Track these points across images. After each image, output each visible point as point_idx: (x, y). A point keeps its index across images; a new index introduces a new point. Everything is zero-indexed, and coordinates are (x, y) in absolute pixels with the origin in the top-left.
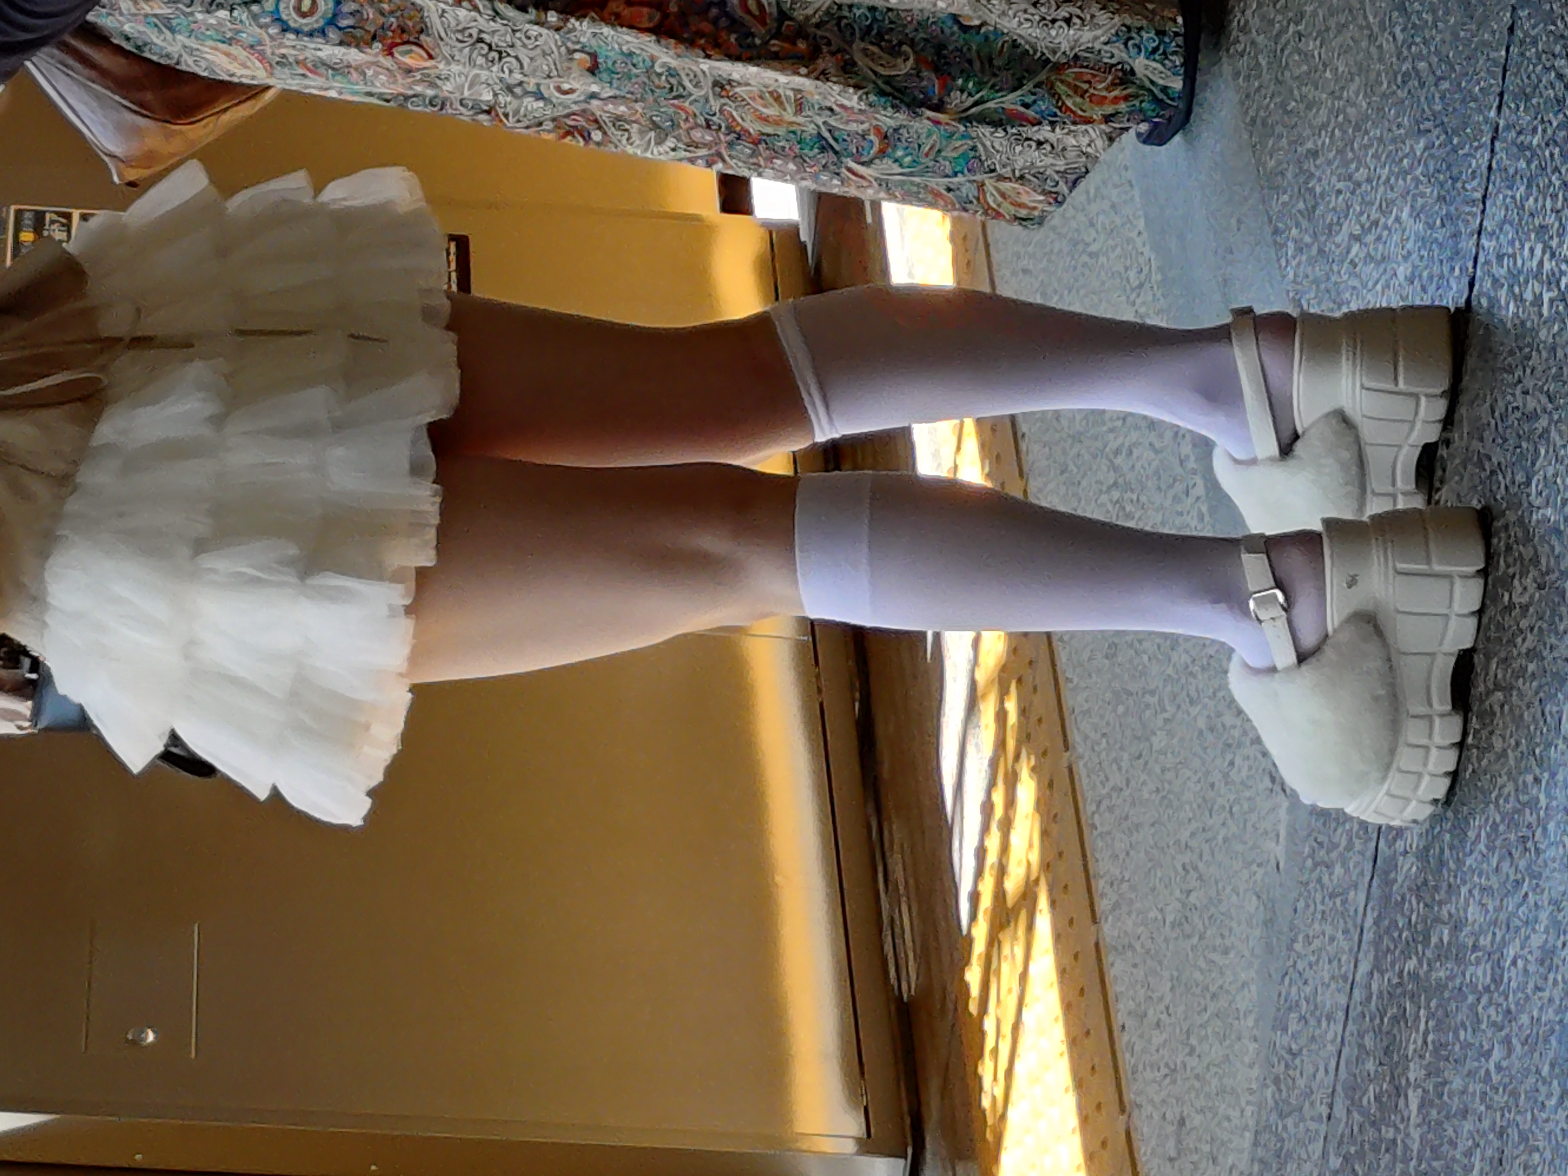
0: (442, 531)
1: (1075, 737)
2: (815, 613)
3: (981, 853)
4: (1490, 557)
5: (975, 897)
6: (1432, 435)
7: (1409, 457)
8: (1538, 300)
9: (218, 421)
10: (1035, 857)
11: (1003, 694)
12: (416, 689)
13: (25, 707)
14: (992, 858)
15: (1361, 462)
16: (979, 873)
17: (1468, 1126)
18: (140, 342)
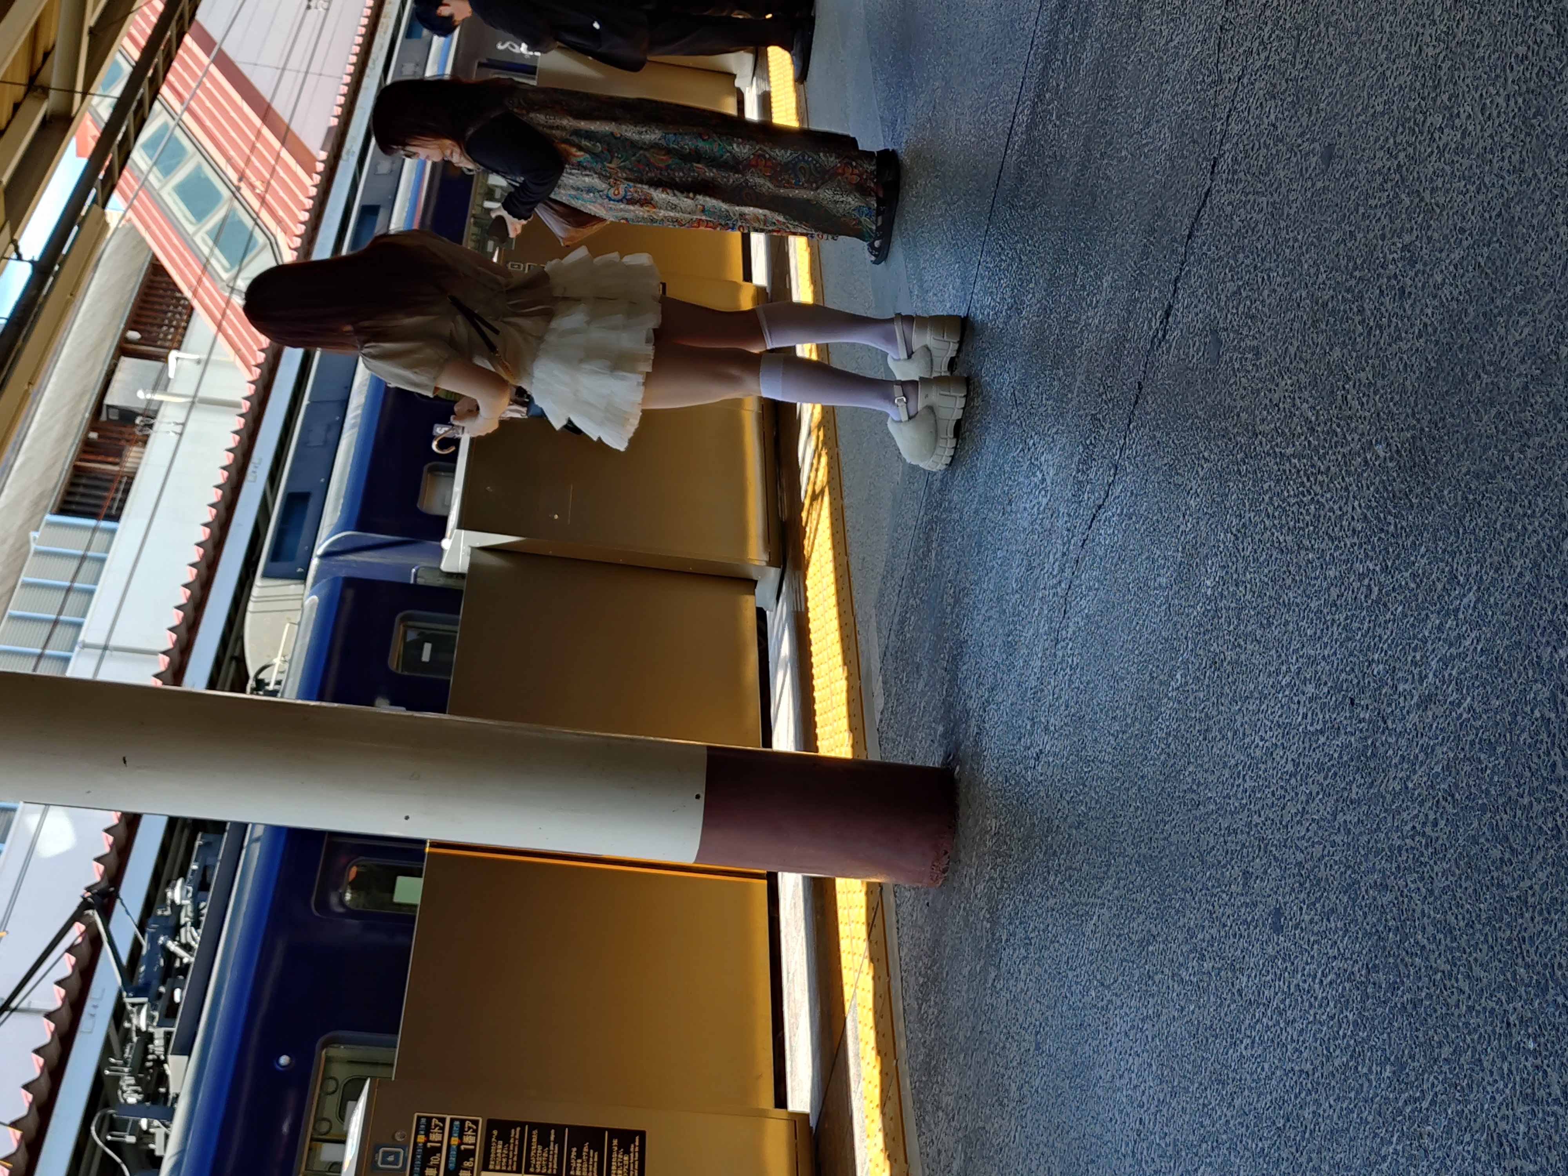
0: (654, 361)
1: (839, 443)
2: (765, 395)
3: (809, 478)
4: (968, 391)
5: (806, 492)
6: (954, 355)
7: (946, 361)
8: (988, 314)
9: (588, 323)
10: (825, 479)
11: (819, 430)
12: (643, 411)
13: (524, 410)
14: (812, 479)
15: (932, 360)
16: (808, 484)
17: (949, 561)
18: (565, 299)
